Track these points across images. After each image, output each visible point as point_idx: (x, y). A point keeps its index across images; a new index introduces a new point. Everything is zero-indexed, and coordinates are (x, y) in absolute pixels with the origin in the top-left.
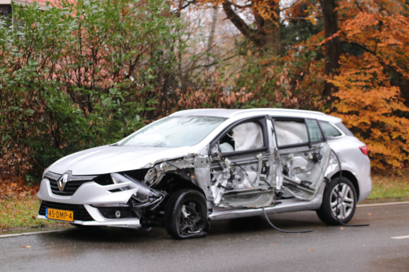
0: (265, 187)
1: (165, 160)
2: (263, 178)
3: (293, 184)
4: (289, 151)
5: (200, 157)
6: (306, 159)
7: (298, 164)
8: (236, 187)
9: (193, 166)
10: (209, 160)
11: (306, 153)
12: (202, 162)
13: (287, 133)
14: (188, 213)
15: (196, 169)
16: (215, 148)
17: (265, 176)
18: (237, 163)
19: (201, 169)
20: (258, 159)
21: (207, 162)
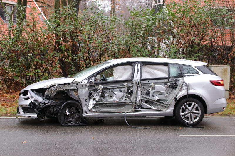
0: (128, 102)
1: (57, 84)
2: (128, 96)
3: (151, 100)
4: (150, 81)
5: (82, 83)
6: (165, 87)
7: (158, 90)
8: (108, 101)
9: (77, 88)
10: (87, 85)
11: (166, 83)
12: (82, 86)
13: (156, 71)
14: (69, 113)
15: (78, 90)
16: (92, 79)
17: (129, 95)
18: (108, 88)
19: (82, 90)
20: (124, 86)
21: (86, 86)
